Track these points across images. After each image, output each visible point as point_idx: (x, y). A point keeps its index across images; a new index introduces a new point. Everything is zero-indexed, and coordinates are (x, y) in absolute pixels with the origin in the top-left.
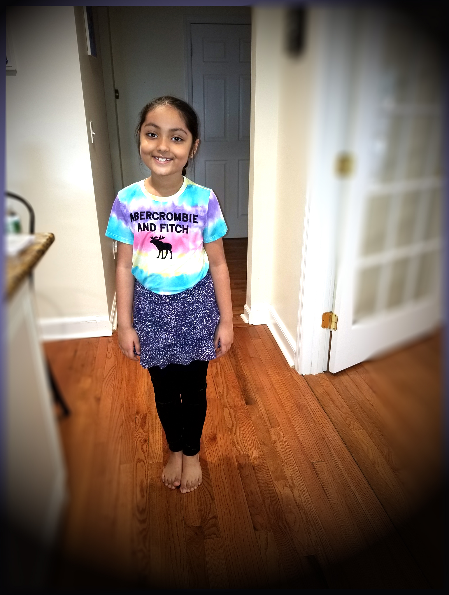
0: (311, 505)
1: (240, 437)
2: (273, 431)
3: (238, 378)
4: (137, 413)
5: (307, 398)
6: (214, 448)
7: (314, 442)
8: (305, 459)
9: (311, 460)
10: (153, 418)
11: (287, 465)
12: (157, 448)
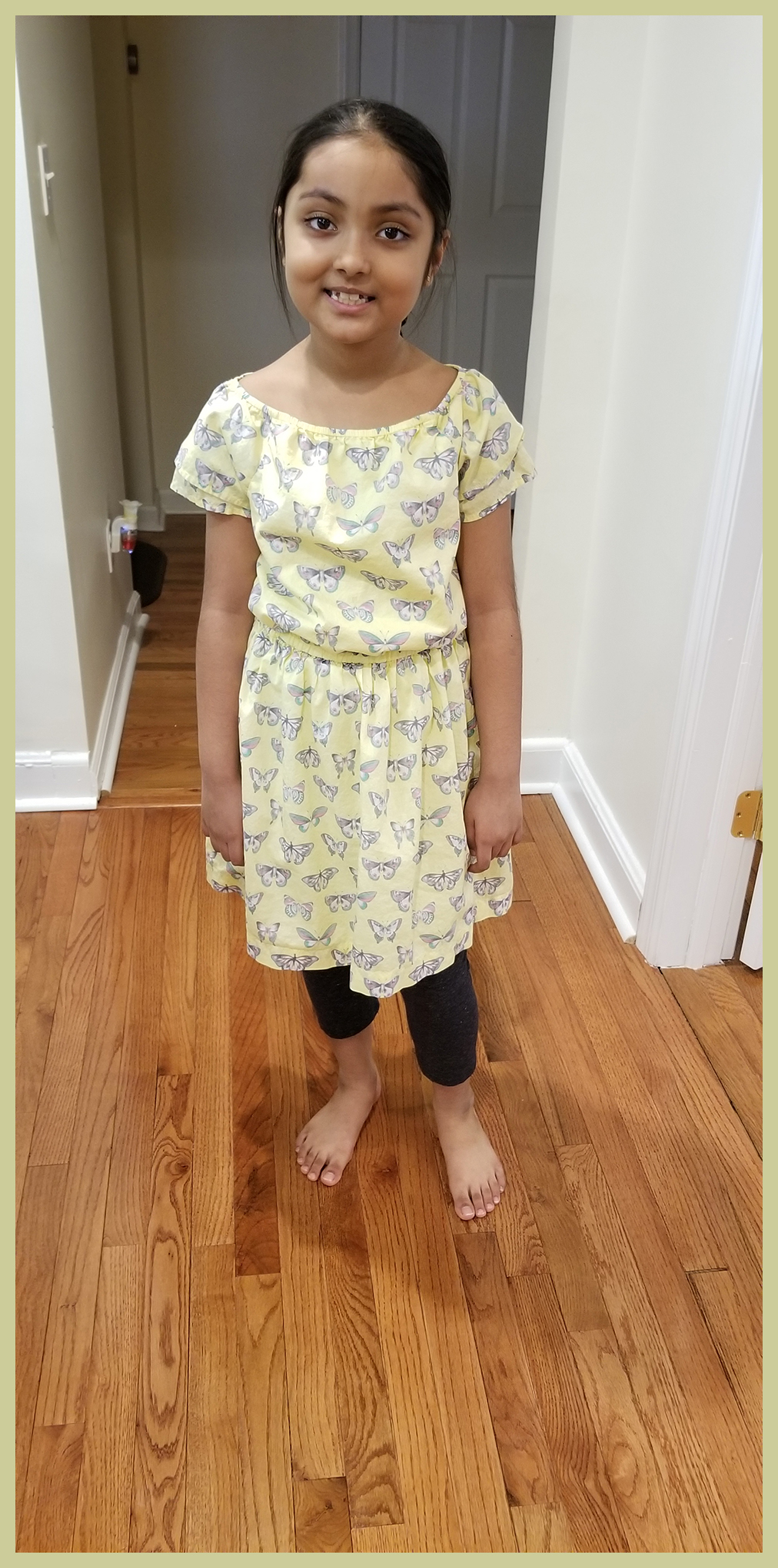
0: (686, 1423)
2: (569, 1155)
4: (162, 1071)
5: (673, 1048)
6: (389, 1206)
7: (695, 1202)
8: (666, 1258)
9: (685, 1263)
10: (209, 1090)
11: (611, 1273)
12: (219, 1197)
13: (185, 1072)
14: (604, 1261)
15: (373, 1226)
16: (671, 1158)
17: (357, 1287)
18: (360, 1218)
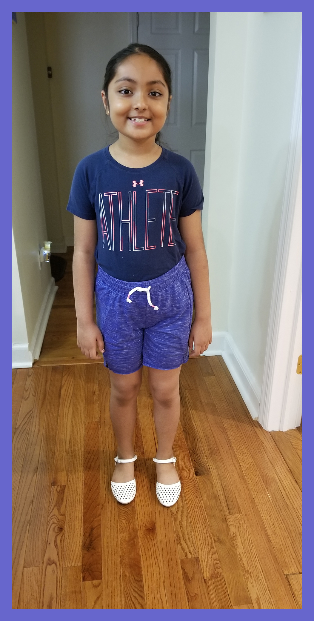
1: (187, 529)
2: (231, 519)
3: (186, 433)
4: (53, 483)
5: (276, 468)
6: (151, 546)
7: (288, 541)
8: (276, 568)
9: (284, 570)
10: (73, 492)
11: (251, 577)
12: (76, 542)
13: (63, 484)
14: (248, 571)
15: (144, 556)
16: (277, 520)
17: (137, 586)
18: (138, 552)
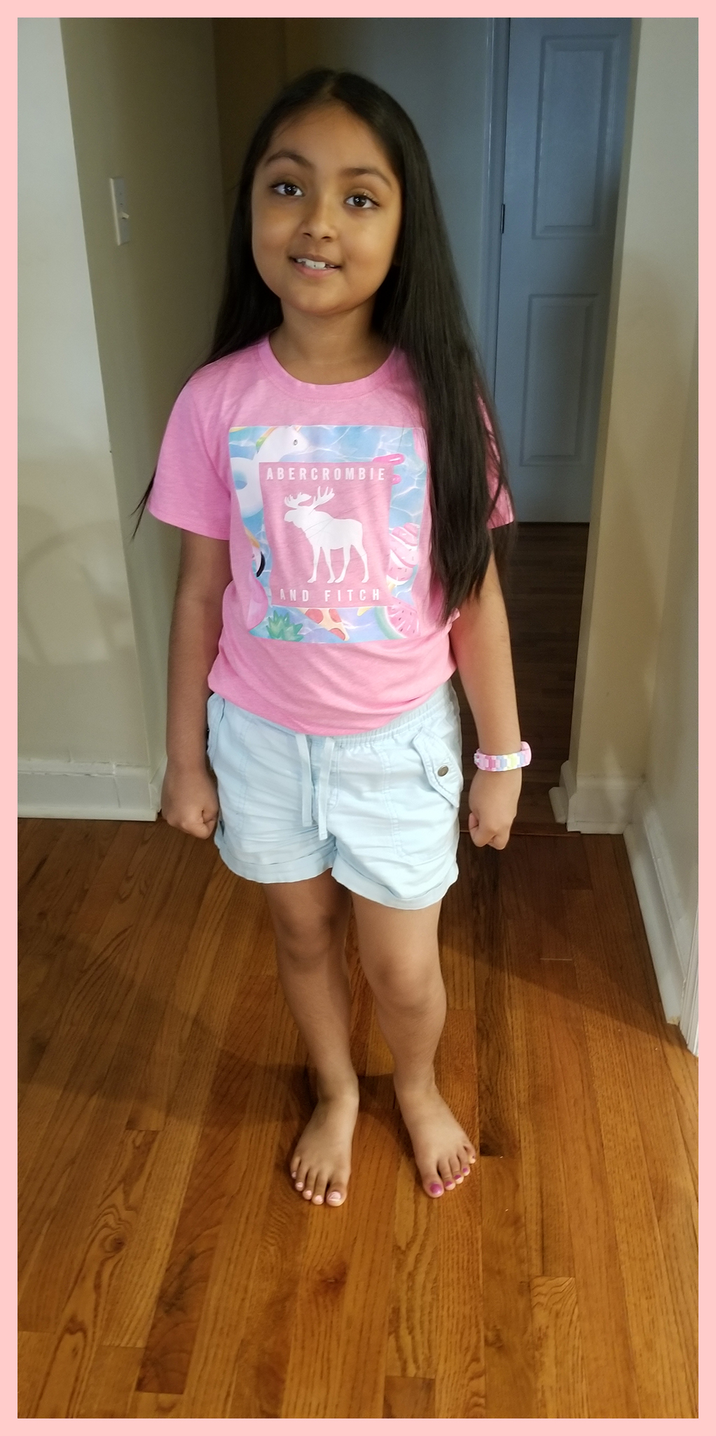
1: (423, 1295)
2: (543, 1290)
3: (483, 1036)
6: (323, 1328)
10: (171, 1154)
12: (145, 1287)
13: (153, 1128)
15: (299, 1351)
18: (287, 1337)
